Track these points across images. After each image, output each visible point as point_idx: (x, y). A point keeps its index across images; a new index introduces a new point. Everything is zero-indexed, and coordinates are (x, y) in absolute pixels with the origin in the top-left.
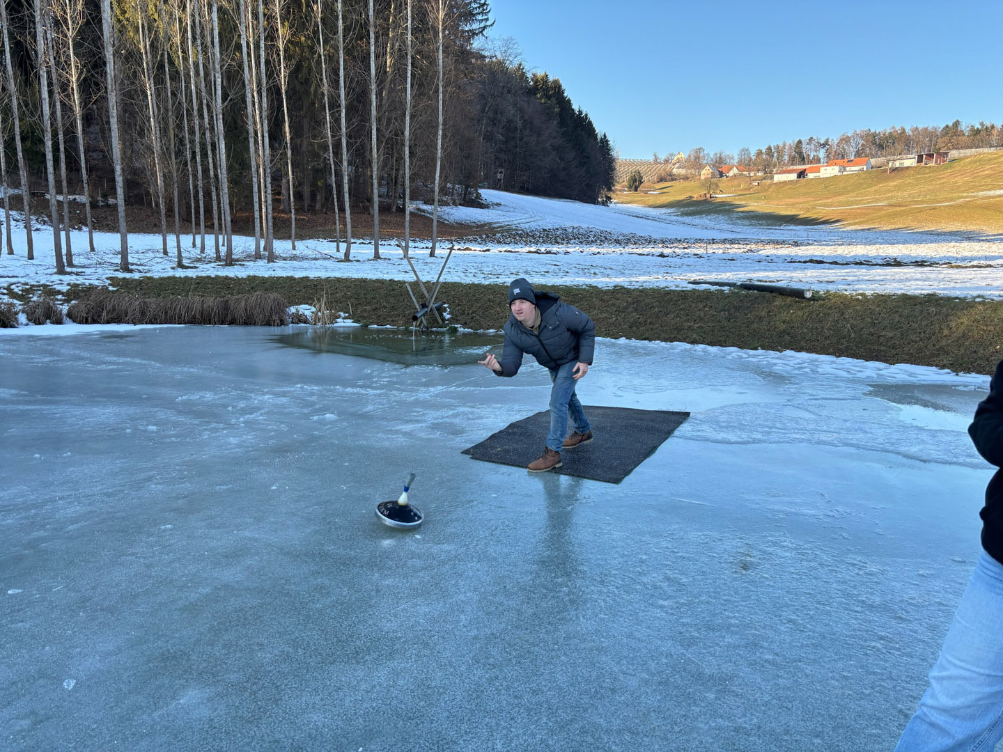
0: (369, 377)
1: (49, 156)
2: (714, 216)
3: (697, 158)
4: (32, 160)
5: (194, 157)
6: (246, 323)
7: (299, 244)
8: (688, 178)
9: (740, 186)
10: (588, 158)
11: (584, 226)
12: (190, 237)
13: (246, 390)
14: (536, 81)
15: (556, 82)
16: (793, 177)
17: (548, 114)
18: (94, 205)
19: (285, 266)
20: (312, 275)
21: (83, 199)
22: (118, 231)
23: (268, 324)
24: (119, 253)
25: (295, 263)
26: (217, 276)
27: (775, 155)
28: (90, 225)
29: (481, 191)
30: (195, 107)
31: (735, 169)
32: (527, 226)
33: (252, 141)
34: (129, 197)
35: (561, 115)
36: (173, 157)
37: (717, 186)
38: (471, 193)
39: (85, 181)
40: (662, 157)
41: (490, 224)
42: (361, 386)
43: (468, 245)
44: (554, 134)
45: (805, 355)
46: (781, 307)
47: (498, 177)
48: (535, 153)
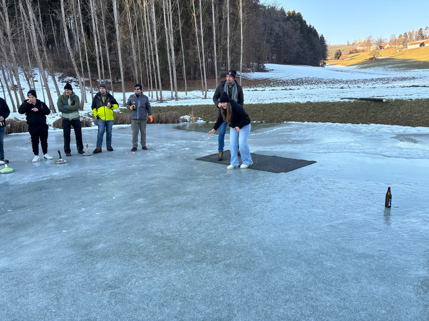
0: (203, 138)
1: (98, 66)
2: (376, 68)
3: (369, 41)
4: (91, 67)
5: (148, 61)
6: (166, 123)
7: (188, 93)
8: (364, 51)
9: (390, 52)
10: (314, 46)
11: (311, 77)
12: (148, 92)
13: (163, 142)
14: (289, 14)
15: (299, 14)
16: (418, 46)
17: (295, 28)
18: (114, 83)
19: (182, 102)
20: (190, 104)
21: (110, 80)
22: (122, 92)
23: (173, 123)
24: (123, 100)
25: (186, 100)
26: (156, 106)
27: (409, 36)
28: (112, 90)
29: (265, 65)
30: (148, 42)
31: (388, 44)
32: (285, 78)
33: (168, 54)
34: (126, 78)
35: (301, 28)
36: (140, 63)
37: (379, 53)
38: (261, 66)
39: (110, 74)
40: (351, 43)
41: (268, 79)
42: (199, 141)
43: (257, 89)
44: (298, 37)
45: (378, 125)
46: (373, 106)
47: (273, 58)
48: (290, 46)
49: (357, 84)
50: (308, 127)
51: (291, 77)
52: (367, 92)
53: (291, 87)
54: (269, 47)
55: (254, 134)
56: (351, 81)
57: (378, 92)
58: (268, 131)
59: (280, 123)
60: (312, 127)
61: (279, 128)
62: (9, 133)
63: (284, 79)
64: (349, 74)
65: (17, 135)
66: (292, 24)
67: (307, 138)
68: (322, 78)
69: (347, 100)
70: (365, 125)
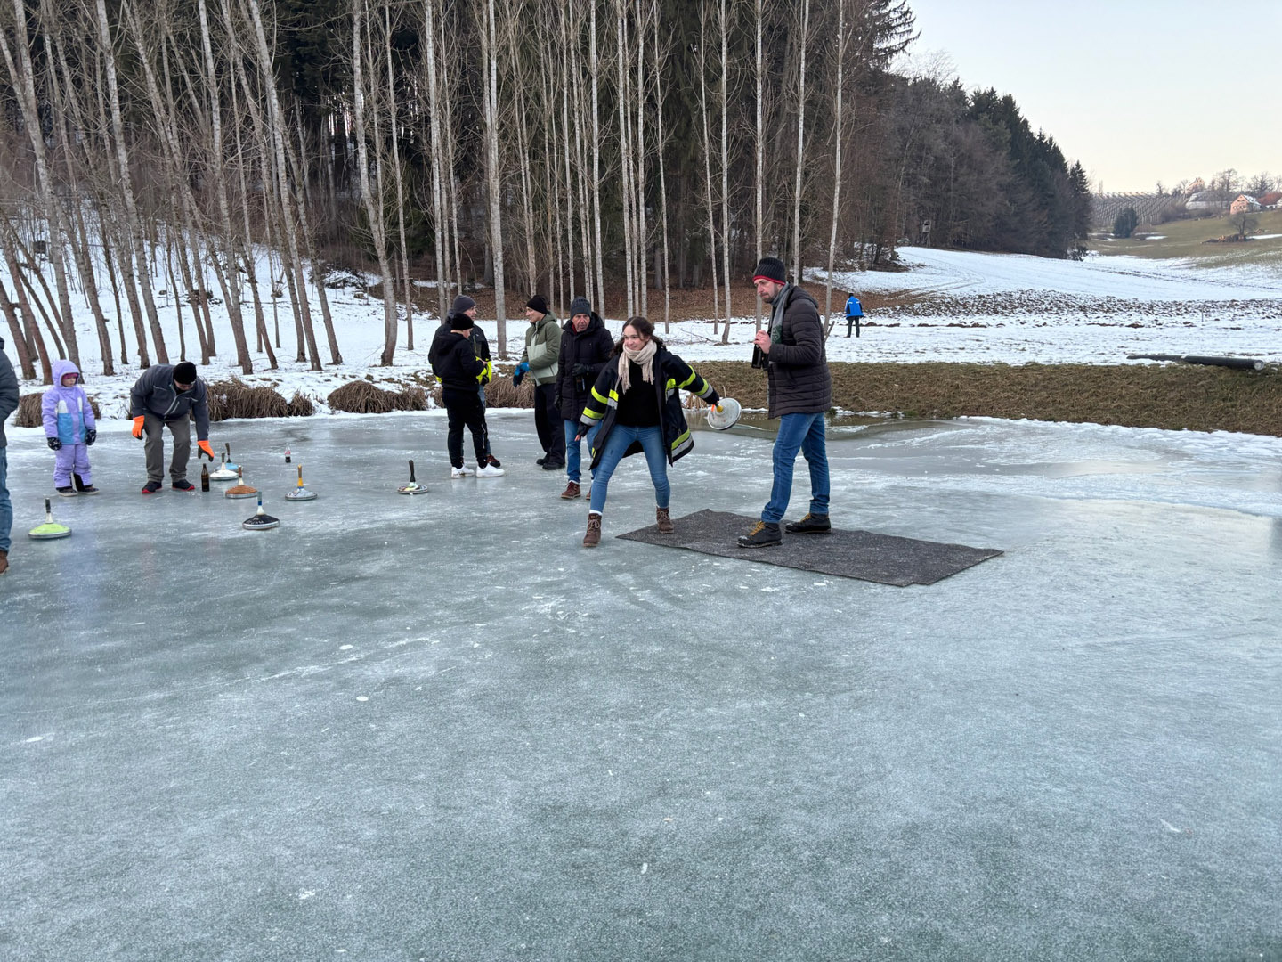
1: (440, 246)
2: (1248, 267)
3: (1226, 185)
7: (672, 326)
8: (1210, 214)
10: (1053, 196)
11: (1039, 289)
17: (994, 143)
33: (626, 215)
35: (1012, 143)
37: (1256, 223)
38: (885, 253)
40: (1169, 189)
43: (874, 320)
44: (1002, 169)
45: (1239, 435)
46: (1226, 382)
47: (924, 230)
48: (975, 197)
49: (1185, 315)
50: (1029, 432)
51: (976, 289)
52: (1212, 341)
53: (977, 319)
54: (913, 197)
55: (879, 445)
56: (1165, 306)
57: (1247, 342)
58: (917, 439)
59: (950, 418)
60: (1043, 434)
61: (947, 433)
62: (224, 418)
63: (957, 293)
64: (1159, 283)
65: (242, 423)
66: (986, 129)
67: (1028, 462)
68: (1074, 293)
69: (1147, 362)
70: (1198, 433)
